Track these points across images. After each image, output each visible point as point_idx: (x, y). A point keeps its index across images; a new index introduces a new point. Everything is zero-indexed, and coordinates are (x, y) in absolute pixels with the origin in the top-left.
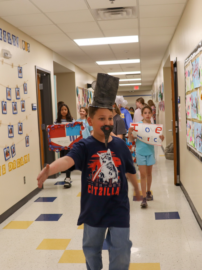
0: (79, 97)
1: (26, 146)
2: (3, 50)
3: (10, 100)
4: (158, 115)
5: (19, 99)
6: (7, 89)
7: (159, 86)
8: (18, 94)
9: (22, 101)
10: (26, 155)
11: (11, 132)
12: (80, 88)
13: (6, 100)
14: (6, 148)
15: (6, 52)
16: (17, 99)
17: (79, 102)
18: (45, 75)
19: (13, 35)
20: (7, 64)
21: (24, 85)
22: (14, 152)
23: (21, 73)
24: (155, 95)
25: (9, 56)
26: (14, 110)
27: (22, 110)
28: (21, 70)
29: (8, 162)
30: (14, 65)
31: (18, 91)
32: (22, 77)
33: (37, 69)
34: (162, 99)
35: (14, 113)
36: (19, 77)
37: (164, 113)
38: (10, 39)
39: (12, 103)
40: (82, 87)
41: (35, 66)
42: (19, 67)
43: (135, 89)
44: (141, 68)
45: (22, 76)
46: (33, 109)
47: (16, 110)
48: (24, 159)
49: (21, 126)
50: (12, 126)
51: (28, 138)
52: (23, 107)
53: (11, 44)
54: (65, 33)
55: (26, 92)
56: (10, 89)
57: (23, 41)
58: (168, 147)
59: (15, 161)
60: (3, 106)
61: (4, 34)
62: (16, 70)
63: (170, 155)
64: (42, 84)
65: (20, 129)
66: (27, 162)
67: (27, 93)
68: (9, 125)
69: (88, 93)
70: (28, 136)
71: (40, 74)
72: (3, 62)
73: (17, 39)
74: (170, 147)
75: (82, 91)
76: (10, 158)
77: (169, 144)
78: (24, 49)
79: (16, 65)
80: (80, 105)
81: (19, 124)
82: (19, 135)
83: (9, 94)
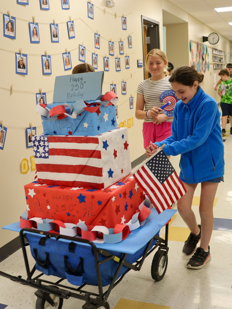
0: (192, 53)
1: (130, 109)
3: (113, 55)
5: (123, 54)
6: (110, 43)
8: (121, 48)
9: (126, 57)
10: (130, 119)
12: (194, 42)
13: (108, 56)
15: (108, 0)
16: (121, 54)
17: (193, 58)
18: (152, 26)
20: (109, 14)
21: (128, 38)
23: (125, 24)
25: (111, 4)
26: (117, 67)
27: (126, 67)
28: (125, 20)
30: (117, 15)
31: (122, 45)
32: (126, 29)
33: (143, 19)
35: (117, 71)
36: (123, 29)
39: (116, 58)
40: (197, 41)
41: (141, 16)
42: (123, 17)
45: (126, 28)
47: (119, 67)
48: (128, 123)
49: (124, 85)
50: (115, 85)
51: (132, 100)
52: (127, 63)
55: (130, 46)
56: (113, 43)
60: (105, 62)
62: (120, 20)
64: (149, 38)
65: (124, 88)
66: (131, 127)
67: (131, 48)
68: (112, 84)
69: (203, 48)
70: (133, 97)
71: (146, 26)
72: (104, 11)
75: (196, 45)
79: (119, 15)
80: (194, 62)
81: (122, 83)
82: (122, 95)
83: (111, 48)
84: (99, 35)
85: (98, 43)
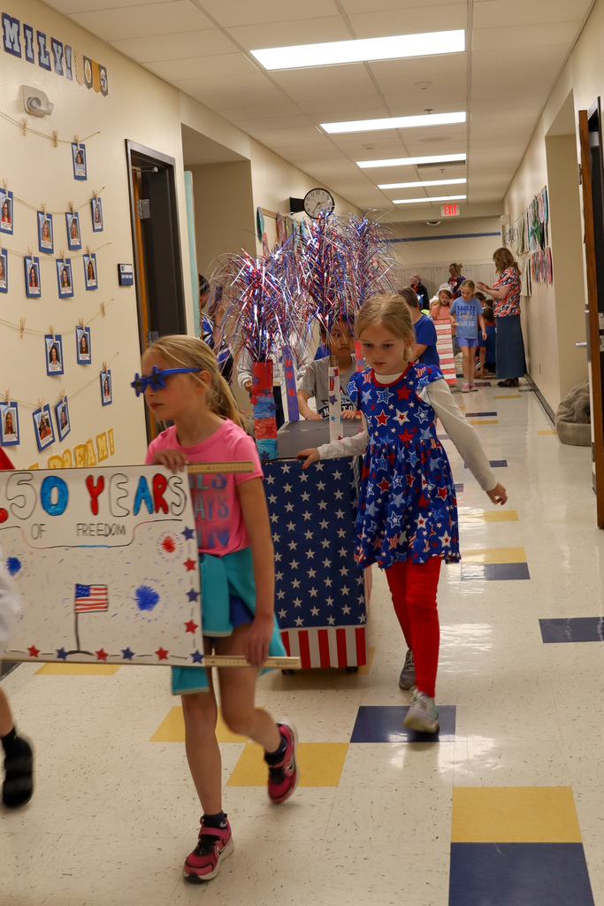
0: (265, 244)
1: (104, 404)
2: (23, 88)
3: (49, 251)
4: (528, 298)
5: (78, 247)
7: (529, 201)
8: (73, 232)
9: (87, 255)
10: (104, 434)
11: (54, 357)
12: (269, 213)
13: (37, 253)
14: (39, 411)
15: (33, 96)
16: (71, 248)
18: (156, 170)
19: (53, 41)
20: (38, 134)
21: (92, 203)
22: (66, 423)
23: (82, 162)
24: (516, 232)
25: (43, 108)
26: (63, 286)
27: (89, 285)
28: (80, 153)
29: (46, 455)
30: (59, 138)
31: (75, 221)
32: (84, 178)
33: (131, 150)
34: (542, 243)
35: (62, 296)
36: (77, 178)
37: (551, 289)
38: (46, 54)
39: (57, 260)
40: (275, 211)
41: (126, 140)
42: (76, 144)
43: (444, 215)
44: (468, 140)
45: (86, 173)
46: (122, 282)
47: (69, 285)
48: (98, 448)
49: (84, 336)
50: (59, 338)
51: (107, 379)
52: (91, 274)
53: (49, 68)
54: (223, 30)
55: (98, 226)
56: (49, 216)
57: (85, 58)
58: (568, 404)
59: (67, 451)
60: (29, 272)
61: (26, 37)
62: (66, 154)
63: (574, 428)
64: (146, 201)
65: (84, 346)
66: (107, 457)
67: (101, 230)
68: (48, 333)
69: (293, 228)
70: (109, 372)
71: (138, 169)
72: (24, 127)
73: (68, 52)
74: (576, 403)
75: (273, 222)
76: (53, 441)
77: (571, 394)
78: (89, 86)
79: (66, 137)
81: (79, 331)
82: (79, 366)
83: (45, 231)
84: (10, 194)
85: (8, 216)
